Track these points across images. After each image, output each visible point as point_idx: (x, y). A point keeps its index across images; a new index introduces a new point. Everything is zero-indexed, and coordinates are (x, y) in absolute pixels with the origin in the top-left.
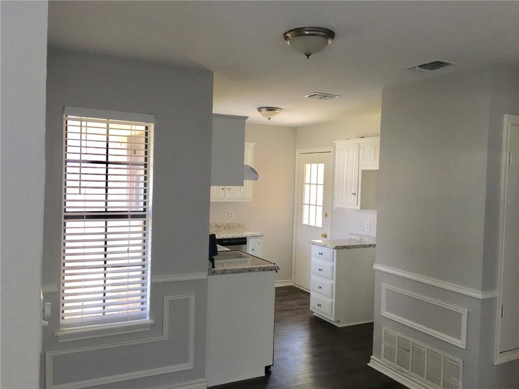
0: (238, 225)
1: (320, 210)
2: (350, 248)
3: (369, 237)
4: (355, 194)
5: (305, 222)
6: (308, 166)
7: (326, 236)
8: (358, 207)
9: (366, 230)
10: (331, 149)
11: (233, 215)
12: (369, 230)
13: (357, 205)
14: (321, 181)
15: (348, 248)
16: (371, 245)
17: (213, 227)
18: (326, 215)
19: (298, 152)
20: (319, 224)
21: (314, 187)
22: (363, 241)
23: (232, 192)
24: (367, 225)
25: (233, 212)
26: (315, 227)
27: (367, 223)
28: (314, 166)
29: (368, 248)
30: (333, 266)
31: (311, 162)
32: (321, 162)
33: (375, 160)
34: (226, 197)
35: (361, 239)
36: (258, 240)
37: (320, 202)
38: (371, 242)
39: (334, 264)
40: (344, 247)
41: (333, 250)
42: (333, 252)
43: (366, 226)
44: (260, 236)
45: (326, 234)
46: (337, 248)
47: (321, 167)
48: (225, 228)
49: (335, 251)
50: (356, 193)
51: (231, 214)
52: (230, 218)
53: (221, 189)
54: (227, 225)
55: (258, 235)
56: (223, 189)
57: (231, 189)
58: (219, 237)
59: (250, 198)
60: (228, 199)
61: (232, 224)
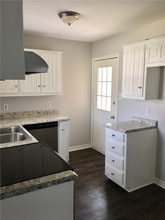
0: (54, 111)
1: (109, 100)
2: (137, 131)
3: (148, 120)
4: (140, 88)
5: (99, 107)
6: (100, 69)
7: (114, 118)
8: (144, 98)
9: (146, 114)
10: (117, 55)
11: (49, 105)
12: (148, 115)
13: (142, 96)
14: (110, 79)
15: (135, 131)
16: (152, 127)
17: (35, 114)
18: (114, 103)
19: (93, 60)
20: (109, 109)
21: (104, 84)
22: (144, 123)
23: (46, 88)
24: (148, 111)
25: (49, 103)
26: (106, 111)
27: (147, 109)
28: (105, 69)
29: (150, 130)
30: (124, 146)
31: (102, 67)
32: (109, 66)
33: (161, 57)
34: (42, 92)
35: (142, 121)
36: (66, 123)
37: (109, 94)
38: (151, 124)
39: (125, 144)
40: (133, 131)
41: (124, 134)
42: (124, 135)
43: (146, 112)
44: (68, 120)
45: (113, 116)
46: (127, 132)
47: (110, 69)
48: (44, 114)
49: (126, 135)
50: (142, 87)
51: (48, 104)
52: (48, 107)
53: (38, 86)
54: (45, 112)
55: (66, 119)
56: (39, 86)
57: (45, 86)
58: (36, 123)
59: (60, 92)
60: (43, 93)
61: (49, 111)
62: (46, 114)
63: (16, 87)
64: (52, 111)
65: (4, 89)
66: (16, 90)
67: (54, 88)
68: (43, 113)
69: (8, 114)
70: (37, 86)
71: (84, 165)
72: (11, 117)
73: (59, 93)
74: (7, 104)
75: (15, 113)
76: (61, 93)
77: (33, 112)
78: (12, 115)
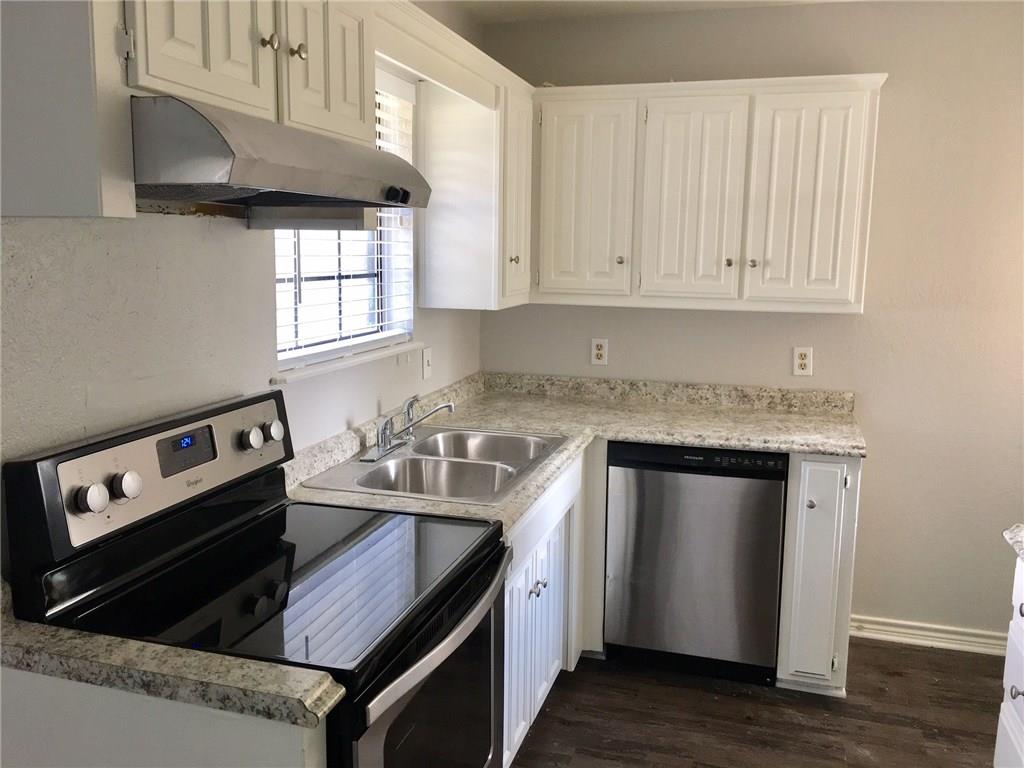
0: (827, 400)
11: (809, 361)
17: (724, 401)
23: (768, 275)
25: (810, 356)
34: (747, 293)
36: (842, 470)
44: (850, 455)
48: (771, 406)
51: (803, 356)
52: (798, 371)
53: (724, 262)
54: (780, 395)
55: (840, 451)
56: (729, 263)
57: (766, 263)
58: (667, 440)
59: (852, 297)
60: (751, 300)
61: (800, 395)
62: (779, 408)
63: (621, 263)
64: (821, 398)
65: (572, 270)
66: (621, 278)
67: (813, 276)
68: (765, 402)
69: (605, 382)
70: (719, 263)
71: (927, 744)
72: (612, 397)
73: (846, 302)
74: (607, 341)
75: (632, 384)
76: (858, 300)
77: (714, 387)
78: (619, 390)
